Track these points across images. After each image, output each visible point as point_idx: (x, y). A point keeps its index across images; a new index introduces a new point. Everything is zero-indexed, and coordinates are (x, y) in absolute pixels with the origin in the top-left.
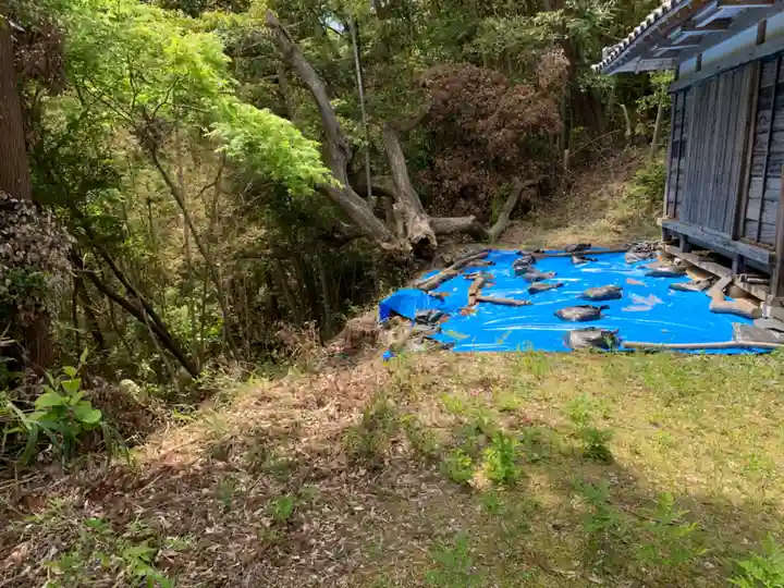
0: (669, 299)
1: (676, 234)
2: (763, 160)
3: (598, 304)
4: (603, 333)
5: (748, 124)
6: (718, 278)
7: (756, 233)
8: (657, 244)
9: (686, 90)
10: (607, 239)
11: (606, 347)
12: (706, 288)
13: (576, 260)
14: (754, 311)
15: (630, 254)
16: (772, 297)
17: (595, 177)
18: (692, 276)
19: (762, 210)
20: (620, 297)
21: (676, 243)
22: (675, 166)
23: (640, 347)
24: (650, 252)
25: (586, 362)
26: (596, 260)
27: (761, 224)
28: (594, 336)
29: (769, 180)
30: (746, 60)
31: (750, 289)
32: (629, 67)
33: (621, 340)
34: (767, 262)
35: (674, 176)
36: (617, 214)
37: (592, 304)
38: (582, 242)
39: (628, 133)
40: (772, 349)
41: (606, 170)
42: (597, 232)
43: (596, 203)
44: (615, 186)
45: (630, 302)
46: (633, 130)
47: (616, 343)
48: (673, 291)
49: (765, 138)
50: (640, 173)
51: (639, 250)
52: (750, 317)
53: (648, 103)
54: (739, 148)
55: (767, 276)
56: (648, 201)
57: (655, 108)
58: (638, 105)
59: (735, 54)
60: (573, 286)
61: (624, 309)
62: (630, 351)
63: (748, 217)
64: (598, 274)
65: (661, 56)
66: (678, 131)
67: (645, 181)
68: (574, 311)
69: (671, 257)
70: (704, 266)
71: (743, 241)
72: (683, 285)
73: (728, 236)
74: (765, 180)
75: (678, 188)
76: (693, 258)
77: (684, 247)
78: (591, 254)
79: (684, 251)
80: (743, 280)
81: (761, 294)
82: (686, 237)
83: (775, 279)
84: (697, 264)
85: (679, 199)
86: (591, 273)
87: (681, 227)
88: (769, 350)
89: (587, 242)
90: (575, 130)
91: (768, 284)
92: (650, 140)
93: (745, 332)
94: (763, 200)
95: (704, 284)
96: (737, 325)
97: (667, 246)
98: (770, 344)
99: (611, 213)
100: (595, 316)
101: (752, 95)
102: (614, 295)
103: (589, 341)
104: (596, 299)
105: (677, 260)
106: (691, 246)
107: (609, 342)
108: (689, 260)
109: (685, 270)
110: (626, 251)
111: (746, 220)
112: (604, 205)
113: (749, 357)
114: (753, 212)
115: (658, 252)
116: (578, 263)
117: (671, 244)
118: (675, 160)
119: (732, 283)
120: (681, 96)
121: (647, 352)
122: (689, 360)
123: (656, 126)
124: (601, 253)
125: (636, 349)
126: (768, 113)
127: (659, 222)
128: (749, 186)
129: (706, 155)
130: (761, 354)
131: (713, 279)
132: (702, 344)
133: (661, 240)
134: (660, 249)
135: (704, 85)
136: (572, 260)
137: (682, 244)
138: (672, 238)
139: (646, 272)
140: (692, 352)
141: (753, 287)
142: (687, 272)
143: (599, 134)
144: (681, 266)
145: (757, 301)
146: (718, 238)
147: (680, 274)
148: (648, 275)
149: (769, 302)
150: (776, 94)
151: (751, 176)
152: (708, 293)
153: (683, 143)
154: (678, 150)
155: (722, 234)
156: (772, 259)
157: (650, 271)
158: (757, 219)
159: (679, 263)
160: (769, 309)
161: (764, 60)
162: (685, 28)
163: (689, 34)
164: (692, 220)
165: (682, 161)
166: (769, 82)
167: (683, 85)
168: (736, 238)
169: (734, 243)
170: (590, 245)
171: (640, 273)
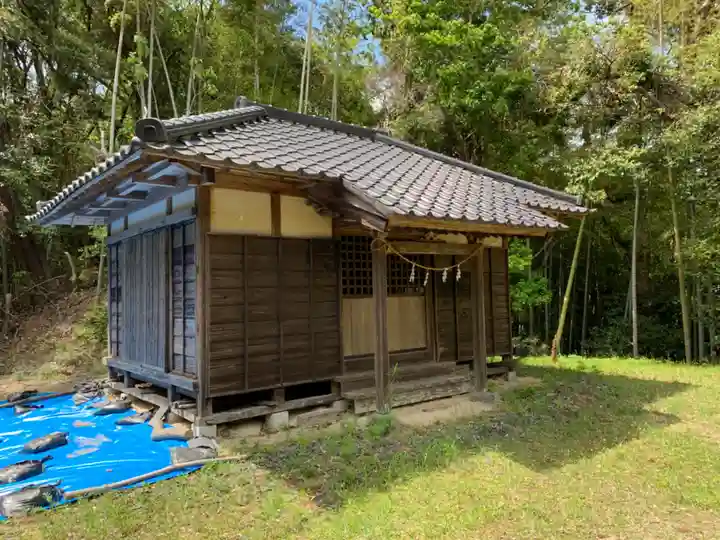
0: (114, 436)
1: (120, 371)
2: (181, 304)
3: (40, 457)
4: (43, 489)
5: (167, 276)
6: (158, 407)
7: (182, 365)
8: (103, 382)
9: (118, 244)
10: (55, 382)
11: (46, 504)
12: (148, 420)
13: (19, 409)
14: (187, 432)
15: (79, 395)
16: (198, 418)
17: (42, 320)
18: (137, 409)
19: (185, 345)
20: (66, 442)
21: (121, 380)
22: (114, 310)
23: (82, 494)
24: (98, 391)
25: (22, 528)
26: (42, 407)
27: (185, 356)
28: (30, 495)
29: (187, 320)
30: (161, 225)
31: (183, 414)
32: (66, 220)
33: (63, 492)
34: (191, 389)
35: (115, 318)
36: (67, 356)
37: (33, 457)
38: (28, 389)
39: (73, 278)
40: (201, 465)
41: (53, 313)
42: (45, 375)
43: (43, 347)
44: (63, 328)
45: (76, 446)
46: (78, 275)
47: (56, 497)
48: (119, 427)
49: (180, 287)
50: (88, 315)
51: (88, 390)
52: (183, 440)
53: (90, 252)
54: (163, 295)
55: (193, 400)
56: (96, 341)
57: (97, 257)
58: (80, 254)
59: (152, 220)
60: (14, 440)
61: (69, 456)
62: (73, 501)
63: (176, 352)
64: (43, 421)
65: (94, 215)
66: (114, 279)
67: (93, 322)
68: (11, 471)
69: (118, 393)
70: (146, 398)
71: (173, 373)
72: (129, 419)
73: (162, 370)
74: (184, 322)
75: (118, 329)
76: (136, 392)
77: (129, 382)
78: (36, 401)
79: (129, 386)
80: (176, 407)
81: (190, 417)
82: (129, 373)
83: (199, 402)
84: (140, 397)
85: (120, 339)
86: (35, 422)
87: (124, 365)
88: (199, 467)
89: (32, 389)
90: (17, 274)
91: (195, 407)
92: (95, 284)
93: (181, 455)
94: (184, 337)
95: (146, 416)
96: (173, 449)
97: (113, 383)
98: (198, 461)
99: (60, 356)
100: (36, 471)
101: (167, 253)
102: (59, 442)
103: (25, 502)
104: (38, 451)
105: (123, 395)
106: (134, 381)
107: (49, 498)
108: (134, 394)
109: (130, 403)
110: (75, 393)
111: (174, 355)
112: (53, 347)
113: (183, 477)
114: (178, 348)
115: (106, 390)
116: (22, 413)
117: (117, 381)
118: (114, 304)
119: (169, 411)
120: (114, 249)
121: (91, 498)
122: (132, 494)
123: (100, 273)
124: (47, 398)
125: (80, 498)
126: (181, 268)
127: (104, 361)
128: (173, 327)
129: (138, 300)
130: (194, 472)
131: (154, 408)
132: (144, 476)
133: (107, 378)
134: (108, 387)
135: (132, 241)
136: (15, 410)
137: (126, 379)
138: (117, 375)
139: (94, 411)
140: (135, 486)
141: (185, 412)
142: (133, 405)
143: (44, 279)
144: (126, 401)
145: (189, 423)
146: (154, 371)
147: (127, 408)
148: (96, 415)
149: (198, 423)
150: (185, 253)
151: (174, 318)
152: (149, 423)
153: (119, 290)
154: (116, 295)
155: (156, 368)
156: (195, 386)
157: (99, 410)
158: (182, 353)
159: (126, 398)
160: (198, 428)
161: (173, 227)
162: (110, 194)
163: (113, 200)
164: (131, 357)
165: (120, 305)
166: (178, 244)
167: (114, 240)
168: (168, 370)
169: (166, 375)
170: (36, 391)
171: (89, 413)
